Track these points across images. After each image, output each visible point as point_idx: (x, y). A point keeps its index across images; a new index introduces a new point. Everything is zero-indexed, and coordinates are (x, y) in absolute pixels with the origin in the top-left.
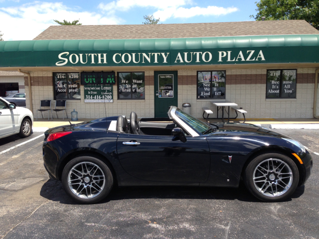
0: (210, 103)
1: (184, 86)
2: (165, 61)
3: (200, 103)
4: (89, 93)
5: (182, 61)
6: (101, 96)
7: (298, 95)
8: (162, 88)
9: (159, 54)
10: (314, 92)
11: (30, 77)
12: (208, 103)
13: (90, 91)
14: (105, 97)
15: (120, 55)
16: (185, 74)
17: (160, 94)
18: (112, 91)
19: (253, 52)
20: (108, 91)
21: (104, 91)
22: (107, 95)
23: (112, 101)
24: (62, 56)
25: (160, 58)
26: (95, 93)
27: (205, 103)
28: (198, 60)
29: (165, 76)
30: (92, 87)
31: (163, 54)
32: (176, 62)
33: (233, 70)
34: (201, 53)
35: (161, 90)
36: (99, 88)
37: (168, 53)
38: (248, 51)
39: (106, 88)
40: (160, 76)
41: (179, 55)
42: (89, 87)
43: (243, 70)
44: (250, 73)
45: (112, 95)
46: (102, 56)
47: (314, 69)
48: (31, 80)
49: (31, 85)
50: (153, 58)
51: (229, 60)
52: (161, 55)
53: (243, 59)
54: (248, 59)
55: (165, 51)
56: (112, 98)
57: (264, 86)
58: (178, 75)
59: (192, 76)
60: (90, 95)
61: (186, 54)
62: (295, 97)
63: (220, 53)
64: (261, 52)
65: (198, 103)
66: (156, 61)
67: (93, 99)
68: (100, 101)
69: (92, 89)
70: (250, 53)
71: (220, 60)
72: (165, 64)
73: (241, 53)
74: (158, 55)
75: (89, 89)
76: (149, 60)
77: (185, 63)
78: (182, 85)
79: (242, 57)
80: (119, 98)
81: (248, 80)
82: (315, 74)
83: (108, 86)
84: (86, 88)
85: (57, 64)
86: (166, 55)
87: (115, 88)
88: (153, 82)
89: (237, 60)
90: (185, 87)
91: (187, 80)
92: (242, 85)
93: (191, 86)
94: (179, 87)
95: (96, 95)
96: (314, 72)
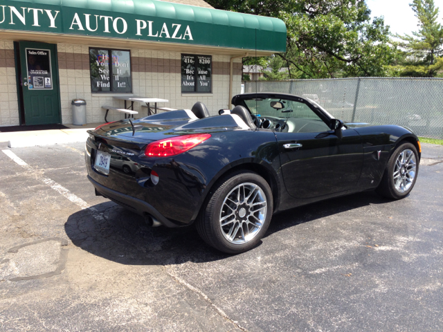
0: (111, 99)
1: (69, 70)
2: (53, 25)
3: (97, 99)
5: (81, 28)
7: (214, 89)
8: (33, 72)
9: (42, 10)
10: (230, 85)
12: (108, 98)
16: (69, 50)
17: (31, 82)
19: (179, 26)
25: (44, 19)
27: (105, 99)
28: (107, 30)
29: (36, 51)
31: (49, 12)
32: (71, 28)
33: (140, 51)
34: (111, 18)
35: (32, 76)
37: (57, 12)
38: (173, 25)
40: (28, 50)
41: (76, 16)
43: (153, 52)
44: (162, 57)
47: (229, 57)
50: (29, 17)
51: (150, 34)
52: (45, 13)
53: (168, 36)
54: (174, 37)
55: (53, 8)
57: (179, 76)
58: (59, 51)
59: (81, 55)
61: (87, 16)
62: (210, 92)
63: (138, 22)
64: (188, 28)
65: (93, 98)
66: (36, 24)
70: (175, 27)
71: (139, 33)
72: (53, 30)
73: (165, 26)
74: (39, 12)
76: (23, 20)
77: (86, 32)
78: (67, 68)
79: (167, 32)
81: (161, 66)
82: (230, 63)
86: (53, 14)
88: (13, 61)
89: (160, 36)
90: (71, 72)
91: (74, 62)
92: (154, 73)
93: (80, 71)
94: (62, 72)
96: (229, 61)
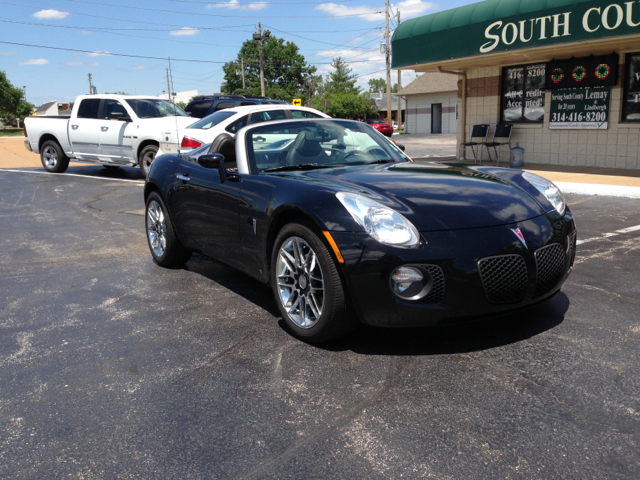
4: (560, 107)
6: (584, 114)
11: (466, 80)
13: (562, 103)
14: (591, 116)
15: (599, 10)
18: (607, 102)
20: (600, 102)
21: (591, 102)
22: (596, 111)
23: (605, 126)
24: (491, 32)
26: (572, 107)
30: (567, 94)
36: (579, 97)
39: (597, 95)
42: (561, 93)
45: (607, 112)
46: (561, 20)
48: (466, 87)
49: (466, 96)
56: (607, 119)
60: (562, 112)
67: (567, 120)
68: (580, 125)
69: (567, 97)
75: (560, 98)
80: (623, 119)
83: (600, 90)
84: (554, 98)
85: (482, 50)
87: (616, 94)
95: (573, 111)
